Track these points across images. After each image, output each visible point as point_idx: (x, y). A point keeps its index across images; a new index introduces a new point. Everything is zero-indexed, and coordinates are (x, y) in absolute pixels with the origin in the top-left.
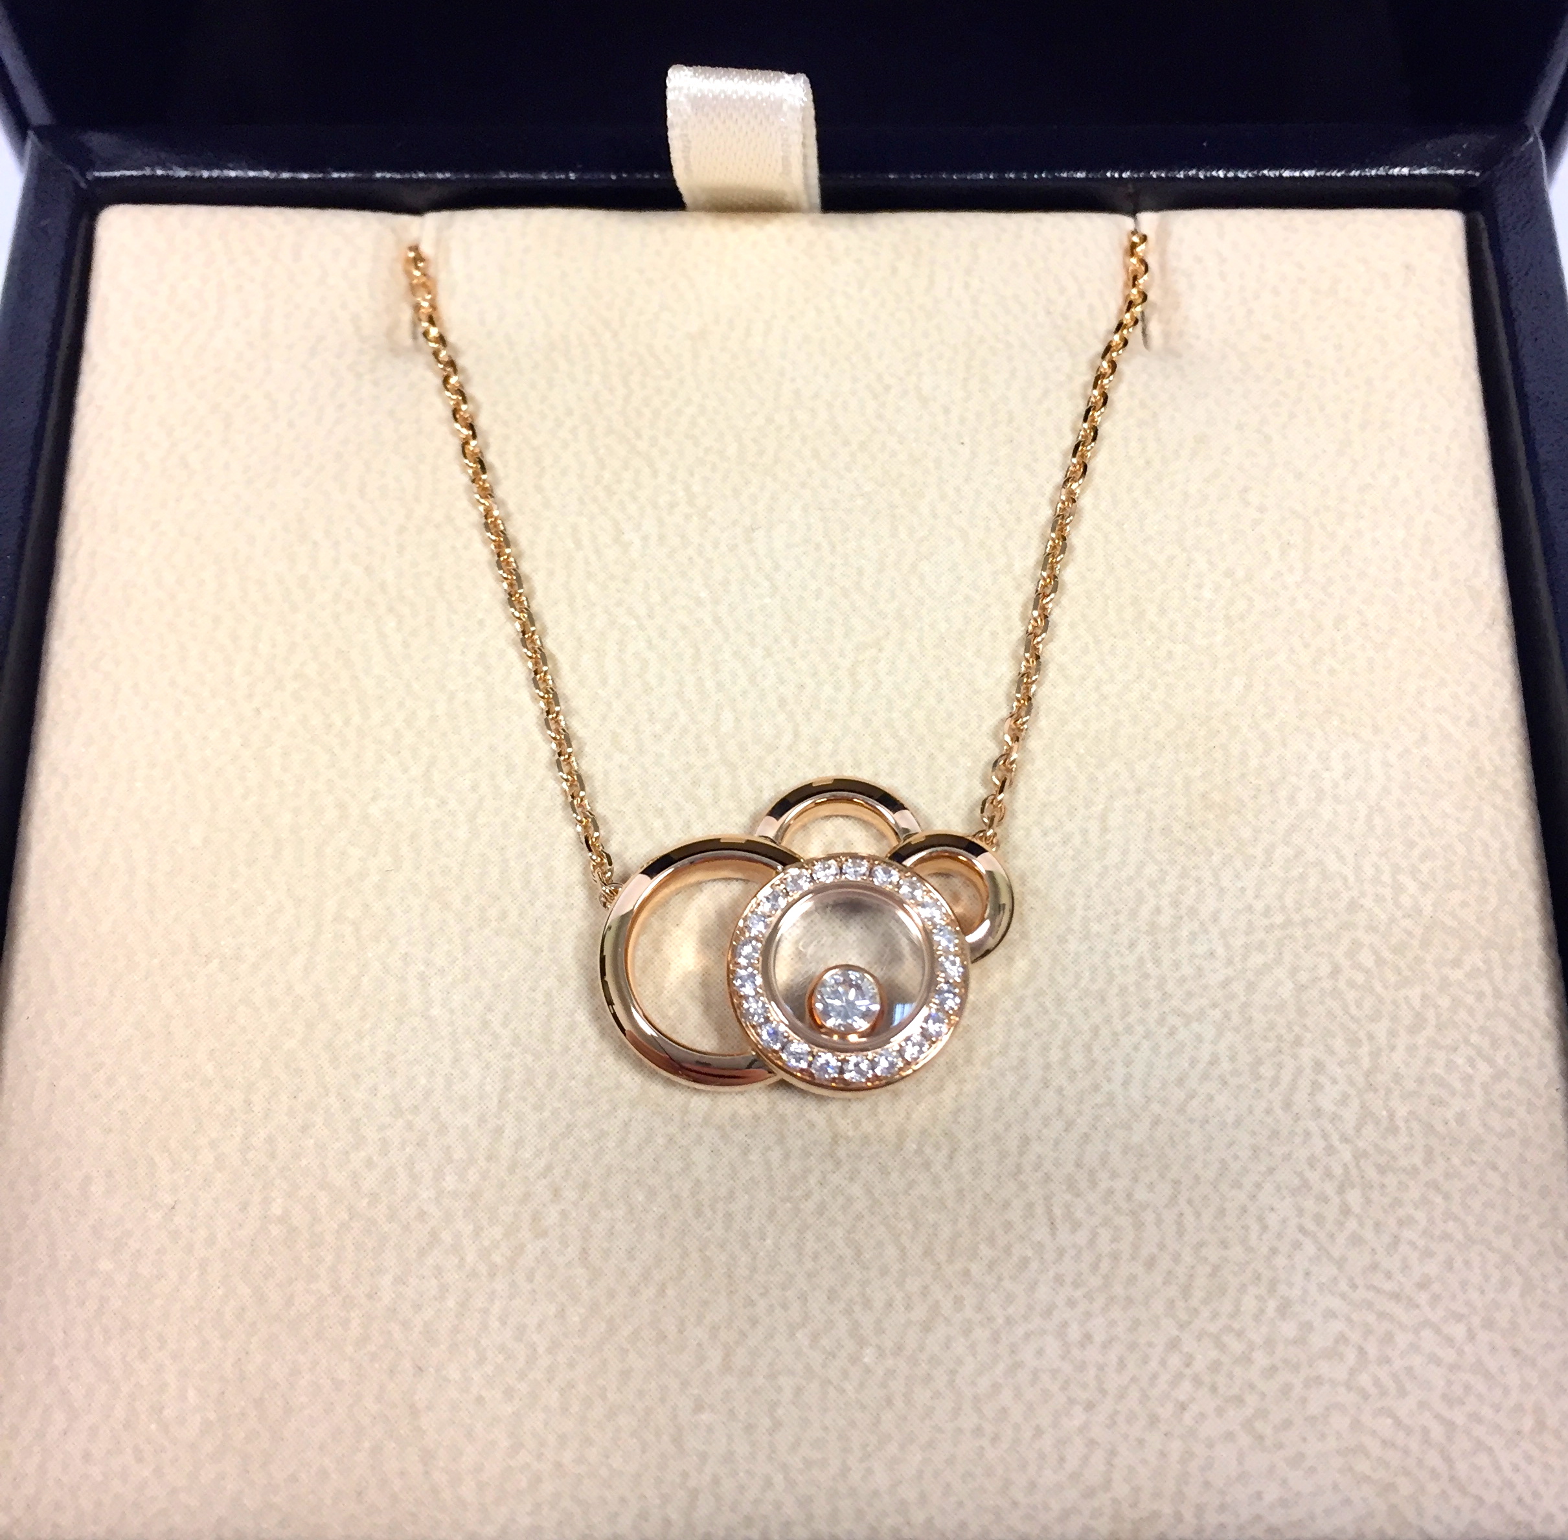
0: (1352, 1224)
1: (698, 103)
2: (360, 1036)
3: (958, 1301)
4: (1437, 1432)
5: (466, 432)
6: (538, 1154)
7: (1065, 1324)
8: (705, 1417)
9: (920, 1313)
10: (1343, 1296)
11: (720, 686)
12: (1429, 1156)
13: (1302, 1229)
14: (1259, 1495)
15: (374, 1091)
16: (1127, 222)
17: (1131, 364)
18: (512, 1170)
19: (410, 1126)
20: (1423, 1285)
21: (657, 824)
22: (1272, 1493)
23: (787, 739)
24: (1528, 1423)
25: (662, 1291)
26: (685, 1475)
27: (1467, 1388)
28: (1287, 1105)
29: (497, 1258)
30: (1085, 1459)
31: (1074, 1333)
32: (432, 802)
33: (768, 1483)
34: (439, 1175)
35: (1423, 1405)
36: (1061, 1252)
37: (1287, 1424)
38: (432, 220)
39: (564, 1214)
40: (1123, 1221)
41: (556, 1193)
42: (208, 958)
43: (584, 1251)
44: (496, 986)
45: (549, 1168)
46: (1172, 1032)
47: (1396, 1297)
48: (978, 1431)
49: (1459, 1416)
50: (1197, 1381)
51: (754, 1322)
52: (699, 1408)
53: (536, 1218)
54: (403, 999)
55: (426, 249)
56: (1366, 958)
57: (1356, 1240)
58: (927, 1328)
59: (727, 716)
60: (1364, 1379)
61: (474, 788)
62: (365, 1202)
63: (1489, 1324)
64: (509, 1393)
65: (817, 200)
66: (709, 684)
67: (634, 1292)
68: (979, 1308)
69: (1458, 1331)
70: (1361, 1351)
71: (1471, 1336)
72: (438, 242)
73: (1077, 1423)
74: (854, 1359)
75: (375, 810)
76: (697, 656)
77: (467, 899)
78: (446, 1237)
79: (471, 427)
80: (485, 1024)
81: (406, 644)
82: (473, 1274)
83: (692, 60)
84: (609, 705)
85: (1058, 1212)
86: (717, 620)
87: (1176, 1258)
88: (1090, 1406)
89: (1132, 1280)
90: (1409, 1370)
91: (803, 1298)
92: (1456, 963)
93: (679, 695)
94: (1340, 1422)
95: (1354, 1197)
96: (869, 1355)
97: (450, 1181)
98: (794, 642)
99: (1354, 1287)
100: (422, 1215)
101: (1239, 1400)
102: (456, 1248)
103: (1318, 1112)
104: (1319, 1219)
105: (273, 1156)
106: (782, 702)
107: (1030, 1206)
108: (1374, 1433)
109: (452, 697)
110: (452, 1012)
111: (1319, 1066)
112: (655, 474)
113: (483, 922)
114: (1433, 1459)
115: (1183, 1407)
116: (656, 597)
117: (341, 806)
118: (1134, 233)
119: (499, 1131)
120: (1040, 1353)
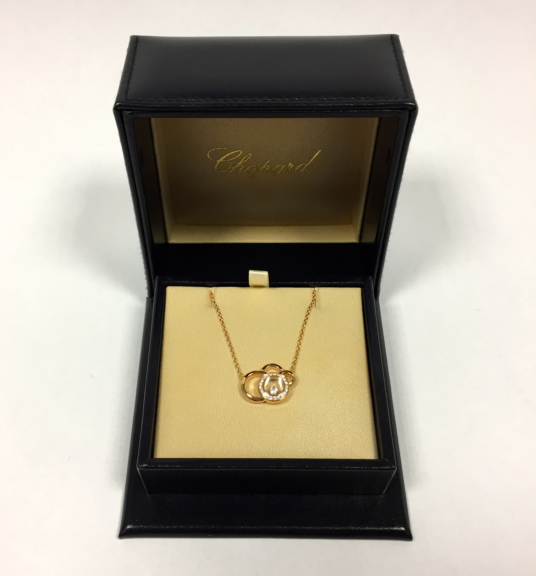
0: (340, 421)
1: (253, 275)
2: (209, 396)
3: (288, 430)
4: (350, 446)
5: (221, 318)
8: (256, 443)
10: (338, 429)
11: (256, 352)
12: (350, 413)
13: (333, 421)
14: (327, 454)
15: (211, 403)
16: (313, 289)
17: (313, 309)
18: (230, 413)
19: (216, 408)
20: (349, 428)
21: (248, 370)
22: (329, 454)
23: (265, 359)
24: (362, 446)
25: (250, 428)
27: (354, 441)
28: (331, 406)
29: (228, 424)
30: (304, 449)
31: (303, 433)
32: (218, 367)
34: (220, 413)
35: (348, 443)
36: (301, 424)
37: (330, 445)
38: (213, 288)
40: (310, 420)
41: (236, 416)
43: (239, 423)
44: (227, 390)
46: (316, 397)
47: (345, 430)
48: (291, 445)
49: (353, 445)
50: (319, 439)
51: (262, 432)
52: (254, 442)
53: (233, 419)
54: (215, 392)
55: (213, 292)
56: (343, 388)
57: (340, 423)
58: (284, 432)
59: (257, 356)
60: (341, 440)
62: (211, 417)
63: (357, 433)
64: (230, 440)
65: (268, 286)
66: (254, 352)
67: (246, 428)
68: (291, 430)
69: (353, 434)
70: (340, 436)
71: (355, 435)
72: (215, 291)
73: (303, 444)
75: (210, 368)
76: (253, 348)
77: (223, 379)
79: (221, 317)
80: (226, 395)
81: (213, 346)
82: (225, 426)
83: (252, 269)
84: (241, 354)
85: (301, 419)
86: (256, 343)
87: (317, 424)
88: (305, 442)
89: (311, 427)
90: (346, 439)
91: (268, 429)
92: (355, 389)
93: (251, 353)
94: (337, 445)
95: (340, 418)
96: (276, 436)
97: (222, 414)
98: (266, 346)
99: (340, 428)
100: (218, 418)
101: (324, 442)
102: (223, 422)
103: (335, 407)
104: (335, 420)
105: (199, 411)
106: (265, 354)
107: (297, 418)
108: (342, 446)
111: (336, 401)
112: (247, 324)
113: (225, 382)
114: (350, 450)
115: (317, 442)
116: (247, 340)
117: (205, 367)
118: (314, 290)
119: (228, 409)
120: (299, 436)
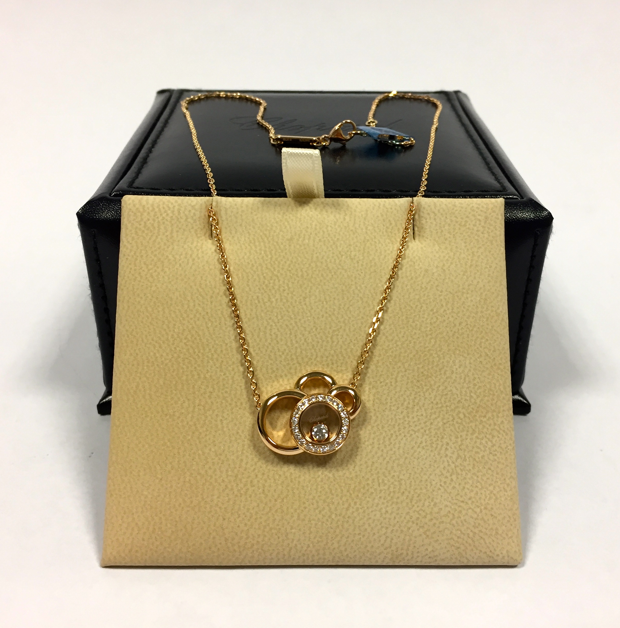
0: (453, 484)
2: (206, 435)
4: (471, 534)
6: (252, 466)
7: (381, 509)
8: (293, 531)
9: (346, 506)
10: (450, 502)
11: (297, 342)
12: (474, 468)
13: (441, 485)
14: (427, 549)
15: (210, 450)
18: (245, 470)
19: (219, 459)
20: (470, 499)
22: (430, 549)
23: (314, 357)
25: (283, 500)
26: (289, 544)
27: (479, 524)
28: (439, 454)
29: (242, 492)
30: (385, 541)
31: (384, 510)
32: (222, 374)
33: (309, 546)
34: (227, 471)
35: (468, 528)
36: (381, 491)
37: (434, 532)
39: (258, 481)
40: (396, 483)
42: (166, 415)
43: (263, 490)
44: (240, 423)
45: (254, 469)
46: (411, 435)
47: (463, 502)
48: (359, 534)
49: (476, 531)
50: (413, 522)
51: (305, 508)
52: (292, 528)
53: (251, 482)
54: (217, 426)
56: (461, 416)
57: (454, 488)
58: (347, 509)
59: (299, 350)
60: (454, 522)
61: (233, 369)
62: (209, 478)
63: (486, 508)
64: (246, 525)
66: (294, 342)
67: (276, 500)
68: (360, 505)
69: (478, 510)
70: (453, 515)
71: (481, 511)
73: (384, 532)
74: (330, 517)
75: (207, 376)
76: (291, 334)
77: (232, 400)
78: (230, 487)
80: (238, 433)
81: (214, 330)
82: (236, 496)
84: (268, 347)
85: (380, 481)
86: (296, 323)
87: (409, 492)
88: (387, 528)
89: (398, 498)
90: (465, 520)
91: (317, 502)
92: (485, 416)
93: (286, 344)
94: (447, 532)
95: (454, 477)
96: (333, 516)
97: (230, 473)
98: (316, 329)
99: (453, 500)
100: (223, 481)
101: (423, 527)
102: (232, 489)
103: (446, 456)
104: (445, 483)
105: (186, 466)
106: (313, 346)
107: (374, 479)
108: (455, 535)
109: (227, 344)
110: (229, 430)
111: (448, 444)
112: (279, 281)
113: (236, 406)
114: (470, 541)
115: (409, 528)
116: (279, 317)
117: (199, 375)
119: (242, 460)
120: (375, 515)
